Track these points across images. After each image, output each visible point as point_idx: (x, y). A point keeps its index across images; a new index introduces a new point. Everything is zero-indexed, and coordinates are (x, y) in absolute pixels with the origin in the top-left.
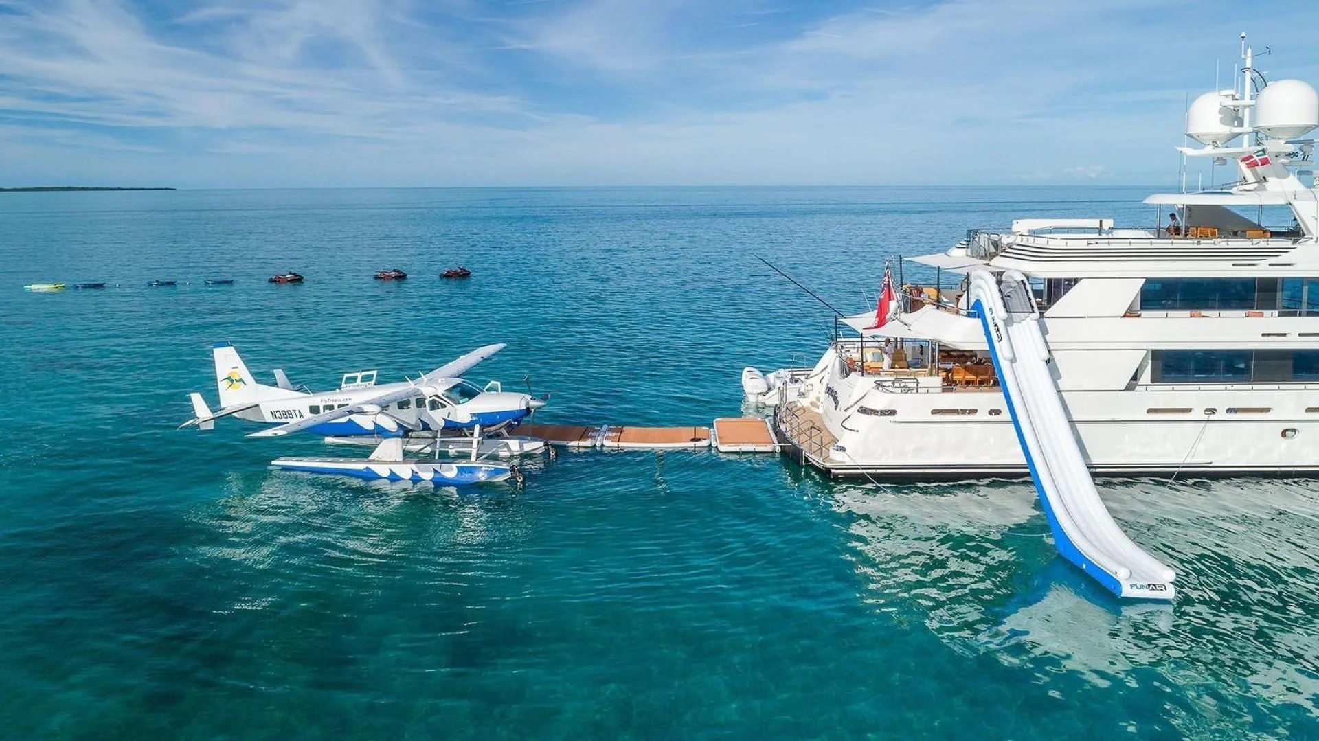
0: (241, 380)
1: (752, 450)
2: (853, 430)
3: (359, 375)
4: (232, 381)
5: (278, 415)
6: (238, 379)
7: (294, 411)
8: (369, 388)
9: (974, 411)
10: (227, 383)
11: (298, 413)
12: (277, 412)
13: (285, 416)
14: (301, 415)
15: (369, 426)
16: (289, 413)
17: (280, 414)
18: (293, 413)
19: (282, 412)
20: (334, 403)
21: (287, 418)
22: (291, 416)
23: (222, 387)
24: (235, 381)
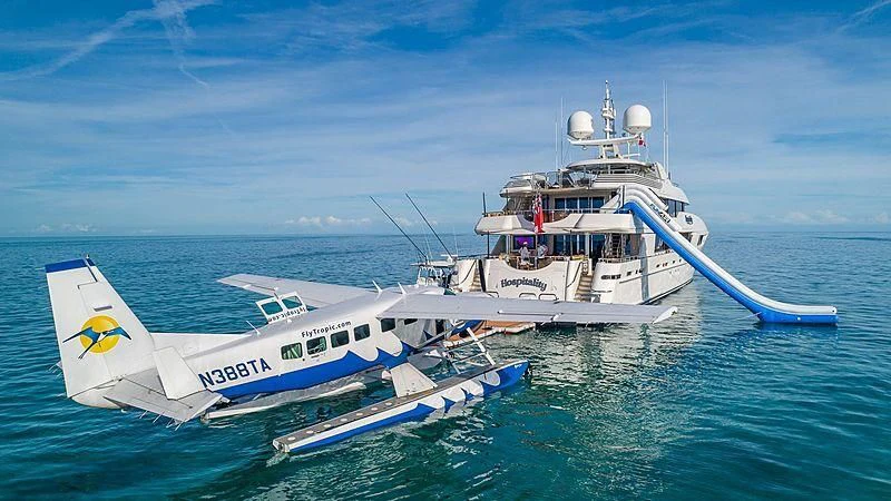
0: (118, 331)
2: (605, 291)
4: (95, 337)
5: (215, 377)
7: (252, 362)
11: (258, 365)
12: (213, 373)
13: (232, 376)
14: (265, 366)
15: (372, 356)
16: (241, 368)
17: (221, 376)
18: (249, 367)
19: (225, 369)
20: (324, 334)
21: (236, 377)
22: (244, 373)
23: (71, 354)
24: (102, 336)
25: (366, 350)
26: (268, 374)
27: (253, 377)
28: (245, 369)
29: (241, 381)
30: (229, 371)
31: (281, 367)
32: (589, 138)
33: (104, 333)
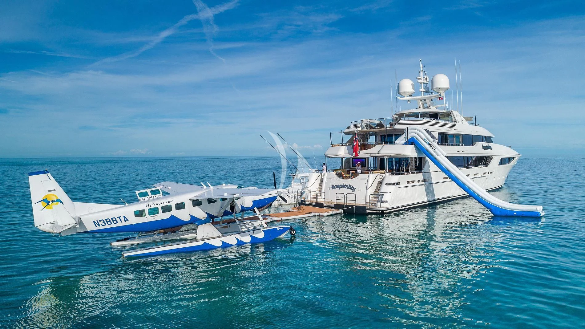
0: (58, 200)
1: (336, 213)
2: (387, 193)
3: (148, 191)
4: (48, 203)
5: (101, 223)
6: (55, 199)
7: (119, 217)
8: (160, 198)
9: (413, 182)
10: (41, 205)
11: (122, 219)
12: (100, 221)
13: (109, 223)
14: (126, 219)
15: (187, 218)
16: (114, 219)
17: (104, 222)
18: (118, 219)
19: (106, 220)
20: (158, 206)
21: (111, 224)
22: (115, 222)
23: (37, 209)
24: (51, 202)
25: (183, 215)
26: (127, 223)
27: (120, 224)
28: (116, 220)
29: (113, 225)
30: (108, 220)
31: (134, 220)
32: (410, 96)
33: (52, 201)
